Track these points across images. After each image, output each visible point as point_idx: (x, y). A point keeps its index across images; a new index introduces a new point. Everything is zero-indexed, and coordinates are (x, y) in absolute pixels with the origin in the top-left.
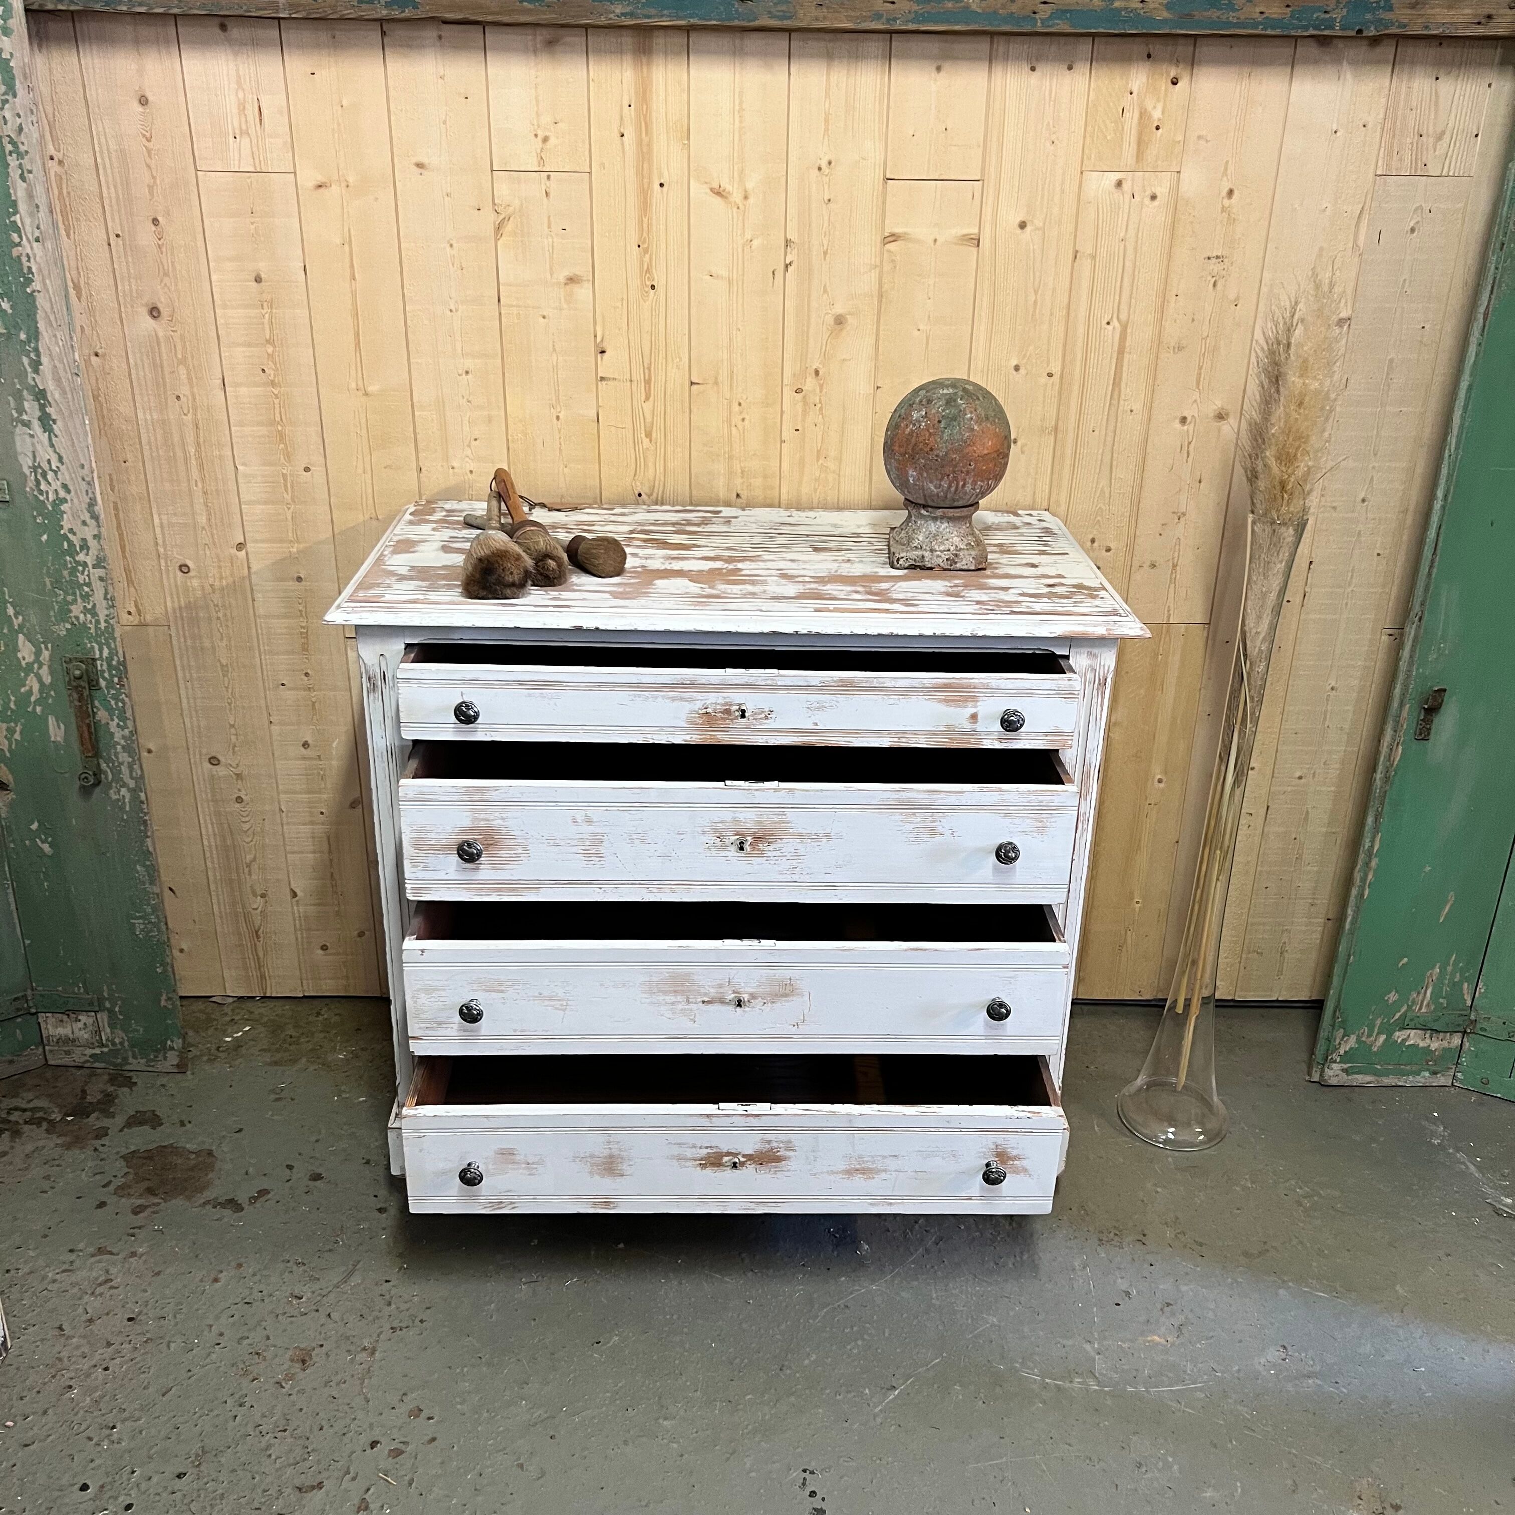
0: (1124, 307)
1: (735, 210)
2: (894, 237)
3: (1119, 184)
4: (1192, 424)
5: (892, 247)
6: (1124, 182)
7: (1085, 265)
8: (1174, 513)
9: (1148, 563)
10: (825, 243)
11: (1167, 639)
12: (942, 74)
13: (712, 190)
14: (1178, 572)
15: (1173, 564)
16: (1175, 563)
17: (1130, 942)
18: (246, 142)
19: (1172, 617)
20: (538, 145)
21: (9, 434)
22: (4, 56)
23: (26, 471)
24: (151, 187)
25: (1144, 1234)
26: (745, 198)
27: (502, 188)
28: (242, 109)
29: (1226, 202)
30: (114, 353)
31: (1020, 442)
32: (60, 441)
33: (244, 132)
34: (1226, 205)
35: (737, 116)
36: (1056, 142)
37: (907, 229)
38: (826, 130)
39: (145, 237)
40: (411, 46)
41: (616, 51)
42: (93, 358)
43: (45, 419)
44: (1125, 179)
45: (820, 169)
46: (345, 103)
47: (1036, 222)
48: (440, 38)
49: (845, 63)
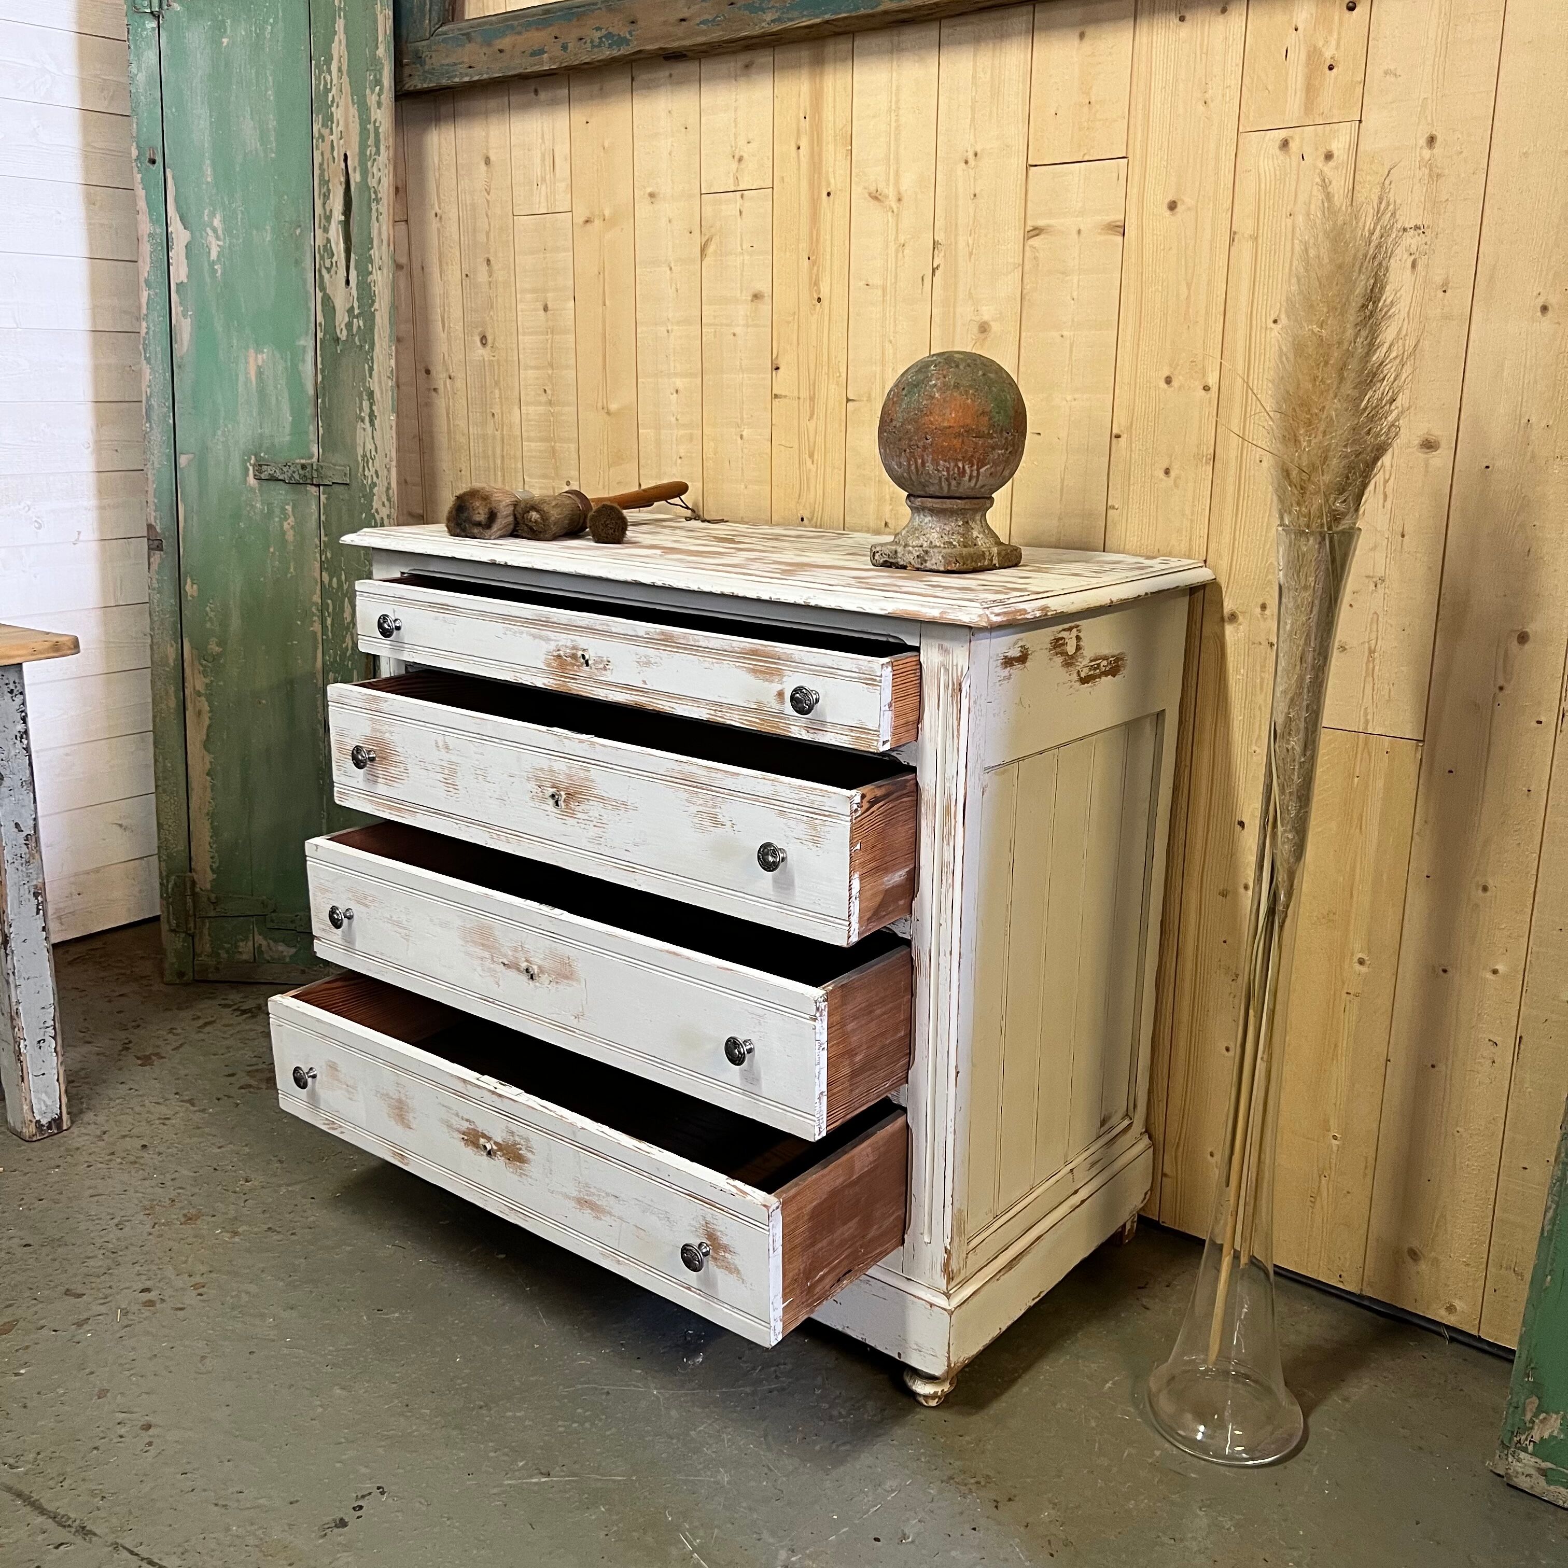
1: (890, 214)
2: (1037, 231)
3: (1285, 144)
5: (1032, 242)
6: (1291, 143)
7: (1244, 250)
8: (1368, 577)
10: (971, 242)
11: (1366, 755)
12: (1086, 39)
13: (870, 194)
14: (1377, 661)
15: (1370, 648)
16: (1373, 648)
17: (1325, 1194)
18: (544, 187)
19: (1370, 724)
20: (734, 165)
21: (355, 428)
22: (377, 125)
23: (360, 459)
24: (488, 233)
25: (1010, 1500)
26: (900, 200)
27: (708, 211)
28: (543, 160)
29: (1427, 153)
30: (459, 376)
31: (1173, 474)
32: (377, 434)
33: (544, 179)
34: (1427, 157)
35: (893, 115)
36: (1209, 101)
37: (1051, 222)
38: (973, 119)
39: (482, 276)
40: (650, 86)
41: (796, 66)
42: (448, 381)
43: (372, 416)
44: (1292, 137)
45: (966, 162)
46: (606, 145)
47: (1188, 200)
48: (671, 75)
49: (991, 45)
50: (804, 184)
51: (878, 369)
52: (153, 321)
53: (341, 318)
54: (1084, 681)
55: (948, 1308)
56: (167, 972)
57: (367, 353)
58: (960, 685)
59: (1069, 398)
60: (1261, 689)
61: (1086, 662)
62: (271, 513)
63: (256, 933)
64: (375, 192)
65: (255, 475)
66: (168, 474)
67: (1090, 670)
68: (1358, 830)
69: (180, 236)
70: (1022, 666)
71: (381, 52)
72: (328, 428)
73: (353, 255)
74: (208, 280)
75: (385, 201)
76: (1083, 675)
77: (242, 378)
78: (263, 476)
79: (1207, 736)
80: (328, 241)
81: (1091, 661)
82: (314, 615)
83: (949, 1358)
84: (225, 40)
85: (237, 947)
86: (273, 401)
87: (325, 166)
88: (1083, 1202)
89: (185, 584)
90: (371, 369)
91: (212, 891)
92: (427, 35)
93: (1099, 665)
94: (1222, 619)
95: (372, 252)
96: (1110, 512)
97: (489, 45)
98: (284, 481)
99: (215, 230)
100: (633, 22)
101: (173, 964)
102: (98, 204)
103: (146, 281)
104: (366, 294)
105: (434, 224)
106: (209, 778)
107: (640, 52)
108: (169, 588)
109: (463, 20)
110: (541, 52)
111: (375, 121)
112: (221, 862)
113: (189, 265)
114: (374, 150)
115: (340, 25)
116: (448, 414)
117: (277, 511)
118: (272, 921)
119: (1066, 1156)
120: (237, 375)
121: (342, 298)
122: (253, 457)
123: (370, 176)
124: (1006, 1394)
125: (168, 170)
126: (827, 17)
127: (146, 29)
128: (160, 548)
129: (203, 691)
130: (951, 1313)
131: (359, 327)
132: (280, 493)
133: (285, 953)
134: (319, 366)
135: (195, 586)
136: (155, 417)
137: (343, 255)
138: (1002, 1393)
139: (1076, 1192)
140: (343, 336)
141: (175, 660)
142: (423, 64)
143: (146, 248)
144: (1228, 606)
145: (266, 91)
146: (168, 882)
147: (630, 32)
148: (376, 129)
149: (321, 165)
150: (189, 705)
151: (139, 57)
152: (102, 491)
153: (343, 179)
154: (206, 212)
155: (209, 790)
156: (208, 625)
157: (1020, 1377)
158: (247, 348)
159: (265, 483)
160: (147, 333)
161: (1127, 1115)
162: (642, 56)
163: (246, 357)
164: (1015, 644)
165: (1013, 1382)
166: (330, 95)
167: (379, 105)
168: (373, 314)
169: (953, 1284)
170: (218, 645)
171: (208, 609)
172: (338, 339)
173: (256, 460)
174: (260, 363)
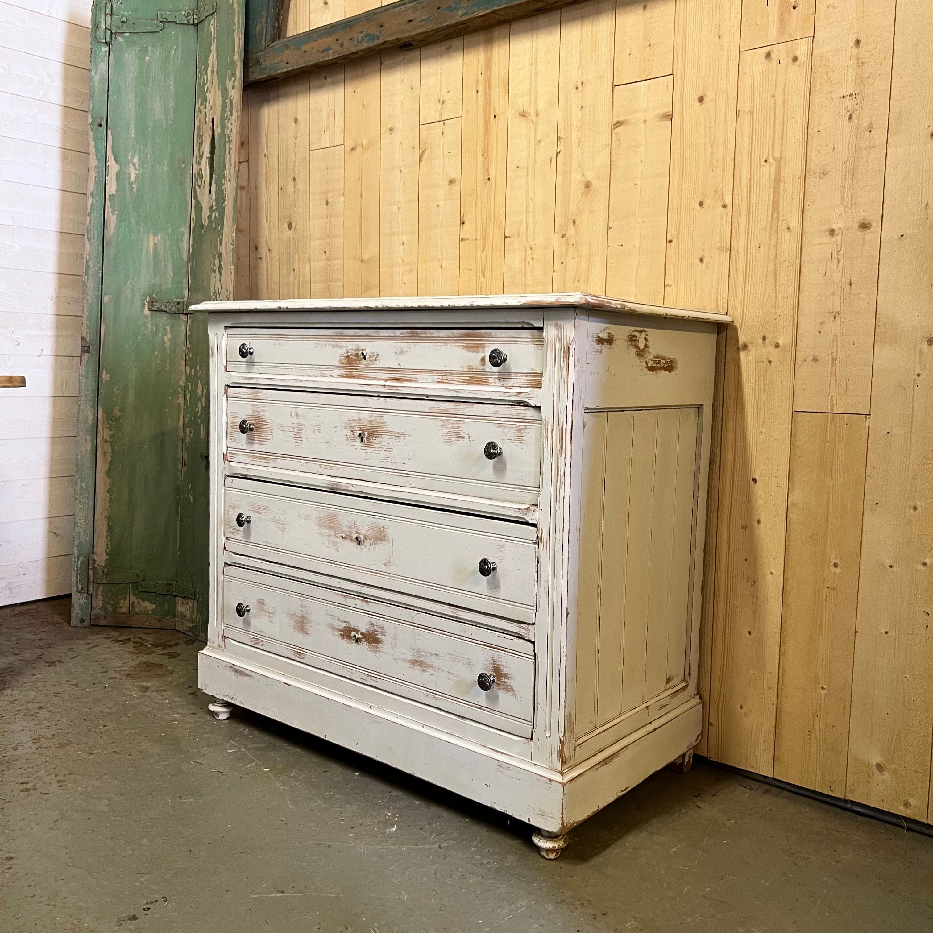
0: (777, 147)
1: (531, 123)
2: (619, 124)
3: (768, 55)
4: (840, 236)
5: (617, 130)
6: (772, 54)
7: (745, 119)
8: (830, 312)
9: (811, 358)
10: (580, 135)
11: (833, 427)
12: (647, 10)
13: (520, 114)
14: (838, 365)
15: (833, 358)
16: (834, 357)
17: (818, 729)
18: (328, 133)
19: (835, 406)
20: (440, 106)
21: (210, 277)
22: (232, 98)
23: (212, 294)
24: (295, 162)
25: (604, 914)
26: (537, 115)
27: (424, 134)
28: (328, 116)
29: (855, 50)
30: (275, 249)
31: (705, 260)
32: (223, 278)
33: (328, 128)
34: (856, 53)
35: (533, 66)
36: (722, 36)
37: (628, 117)
38: (580, 63)
39: (290, 188)
40: (392, 67)
41: (476, 45)
42: (268, 252)
43: (220, 267)
44: (772, 51)
45: (577, 88)
46: (365, 104)
47: (710, 96)
48: (403, 59)
49: (591, 21)
50: (481, 112)
51: (524, 216)
52: (94, 216)
53: (206, 213)
54: (651, 369)
55: (562, 781)
56: (73, 619)
57: (219, 231)
58: (569, 348)
59: (640, 221)
60: (764, 391)
61: (651, 357)
62: (157, 330)
63: (131, 594)
64: (229, 138)
65: (149, 308)
66: (97, 307)
67: (654, 363)
68: (830, 477)
69: (113, 167)
70: (609, 346)
71: (236, 57)
72: (194, 279)
73: (214, 175)
74: (128, 193)
75: (234, 142)
76: (649, 365)
77: (144, 251)
78: (153, 309)
79: (731, 424)
80: (201, 169)
81: (655, 357)
82: (179, 393)
83: (562, 818)
84: (147, 58)
85: (118, 603)
86: (163, 265)
87: (201, 127)
88: (655, 730)
89: (102, 373)
90: (221, 240)
91: (105, 567)
92: (263, 48)
93: (660, 361)
94: (738, 349)
95: (225, 172)
96: (667, 288)
97: (298, 49)
98: (166, 311)
99: (134, 165)
100: (381, 26)
101: (78, 614)
102: (69, 160)
103: (92, 193)
104: (221, 198)
105: (264, 161)
106: (108, 494)
107: (385, 42)
108: (92, 375)
109: (285, 37)
110: (328, 49)
111: (231, 96)
112: (112, 548)
113: (117, 185)
114: (229, 113)
115: (214, 47)
116: (267, 273)
117: (161, 329)
118: (142, 587)
119: (643, 697)
120: (142, 249)
121: (206, 201)
122: (148, 297)
123: (226, 129)
124: (603, 854)
125: (109, 131)
126: (495, 8)
127: (101, 51)
128: (88, 351)
129: (108, 439)
130: (564, 785)
131: (215, 216)
132: (164, 319)
133: (149, 608)
134: (191, 243)
135: (108, 375)
136: (90, 272)
137: (208, 176)
138: (600, 853)
139: (650, 723)
140: (206, 223)
141: (93, 420)
142: (260, 65)
143: (93, 174)
144: (742, 339)
145: (170, 85)
146: (78, 560)
147: (380, 32)
148: (231, 102)
149: (199, 127)
150: (99, 448)
151: (96, 66)
152: (59, 327)
153: (210, 133)
154: (130, 154)
155: (108, 502)
156: (114, 399)
157: (612, 844)
158: (149, 233)
159: (154, 313)
160: (90, 223)
161: (684, 680)
162: (385, 46)
163: (148, 238)
164: (604, 330)
165: (607, 846)
166: (206, 87)
167: (233, 87)
168: (224, 208)
169: (565, 766)
170: (120, 411)
171: (115, 389)
172: (203, 225)
173: (150, 299)
174: (156, 242)
